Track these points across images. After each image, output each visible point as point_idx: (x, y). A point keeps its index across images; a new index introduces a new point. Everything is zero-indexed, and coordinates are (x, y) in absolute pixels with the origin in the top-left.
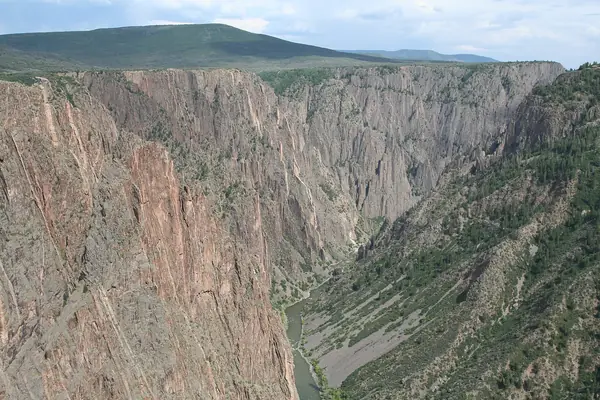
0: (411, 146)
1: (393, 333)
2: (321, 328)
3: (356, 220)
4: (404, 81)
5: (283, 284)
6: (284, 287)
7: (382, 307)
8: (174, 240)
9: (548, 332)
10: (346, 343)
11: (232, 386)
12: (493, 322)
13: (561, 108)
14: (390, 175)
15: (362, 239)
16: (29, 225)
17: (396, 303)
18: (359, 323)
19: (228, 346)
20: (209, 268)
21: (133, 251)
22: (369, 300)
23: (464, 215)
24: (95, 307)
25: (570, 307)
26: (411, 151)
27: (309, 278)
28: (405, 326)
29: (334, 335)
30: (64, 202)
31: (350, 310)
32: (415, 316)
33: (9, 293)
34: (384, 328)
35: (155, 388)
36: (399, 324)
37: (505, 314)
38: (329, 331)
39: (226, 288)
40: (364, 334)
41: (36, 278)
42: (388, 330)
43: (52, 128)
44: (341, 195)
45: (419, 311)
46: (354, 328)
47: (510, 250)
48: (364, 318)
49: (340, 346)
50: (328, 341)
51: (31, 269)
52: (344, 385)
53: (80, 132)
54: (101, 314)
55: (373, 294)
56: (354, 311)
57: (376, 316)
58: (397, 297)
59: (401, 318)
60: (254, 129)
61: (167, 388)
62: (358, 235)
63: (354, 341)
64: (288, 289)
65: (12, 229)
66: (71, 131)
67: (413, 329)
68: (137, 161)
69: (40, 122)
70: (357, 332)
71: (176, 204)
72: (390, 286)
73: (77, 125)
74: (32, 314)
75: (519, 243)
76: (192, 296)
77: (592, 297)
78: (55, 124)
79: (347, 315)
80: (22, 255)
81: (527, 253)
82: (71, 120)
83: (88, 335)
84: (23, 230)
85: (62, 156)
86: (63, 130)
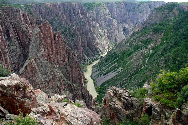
0: (124, 23)
1: (114, 72)
2: (96, 71)
3: (108, 43)
4: (122, 6)
5: (87, 60)
6: (87, 61)
7: (112, 66)
8: (52, 47)
9: (152, 72)
10: (102, 75)
11: (67, 84)
12: (139, 70)
13: (161, 14)
14: (118, 31)
15: (110, 48)
16: (16, 43)
17: (116, 65)
18: (106, 70)
19: (67, 74)
20: (62, 55)
21: (41, 50)
22: (109, 64)
23: (135, 42)
24: (31, 64)
25: (159, 66)
26: (124, 25)
27: (94, 59)
28: (118, 71)
29: (99, 73)
30: (25, 38)
31: (104, 67)
32: (120, 68)
33: (11, 60)
34: (112, 71)
35: (47, 84)
36: (116, 70)
37: (143, 68)
38: (98, 72)
39: (67, 60)
40: (107, 73)
41: (18, 57)
42: (113, 72)
43: (22, 19)
44: (104, 37)
45: (121, 67)
46: (105, 71)
47: (145, 51)
48: (107, 69)
49: (101, 76)
50: (98, 75)
51: (16, 54)
52: (101, 86)
53: (29, 20)
54: (33, 65)
55: (110, 62)
56: (105, 67)
57: (110, 68)
58: (116, 63)
59: (117, 69)
60: (80, 19)
61: (50, 84)
62: (109, 47)
63: (104, 75)
64: (89, 61)
65: (11, 44)
66: (27, 19)
67: (120, 71)
68: (42, 27)
69: (19, 17)
70: (105, 72)
71: (53, 38)
72: (115, 60)
73: (29, 18)
74: (17, 66)
75: (147, 49)
76: (57, 62)
77: (164, 63)
78: (23, 18)
79: (103, 68)
80: (14, 51)
81: (150, 52)
82: (27, 17)
83: (30, 71)
84: (14, 44)
85: (24, 26)
86: (25, 19)
